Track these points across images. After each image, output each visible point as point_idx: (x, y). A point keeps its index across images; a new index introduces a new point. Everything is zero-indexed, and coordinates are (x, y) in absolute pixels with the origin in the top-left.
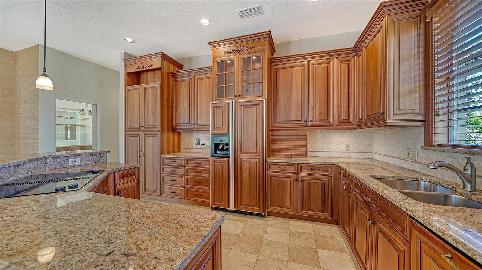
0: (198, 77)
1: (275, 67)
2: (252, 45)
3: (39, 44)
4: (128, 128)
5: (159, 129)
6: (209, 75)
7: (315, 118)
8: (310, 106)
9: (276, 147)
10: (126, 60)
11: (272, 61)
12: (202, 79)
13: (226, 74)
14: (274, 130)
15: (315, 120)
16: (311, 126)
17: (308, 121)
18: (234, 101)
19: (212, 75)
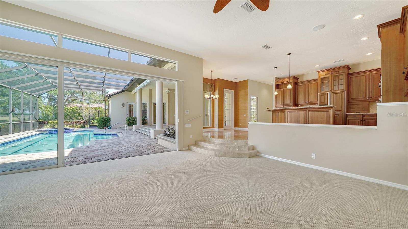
0: (309, 83)
1: (350, 77)
2: (338, 71)
3: (248, 80)
4: (276, 105)
5: (292, 105)
6: (317, 82)
7: (373, 96)
8: (370, 91)
9: (351, 109)
10: (276, 80)
11: (349, 75)
12: (311, 84)
13: (325, 82)
14: (350, 103)
15: (373, 97)
16: (370, 100)
17: (369, 98)
18: (330, 92)
19: (318, 82)
